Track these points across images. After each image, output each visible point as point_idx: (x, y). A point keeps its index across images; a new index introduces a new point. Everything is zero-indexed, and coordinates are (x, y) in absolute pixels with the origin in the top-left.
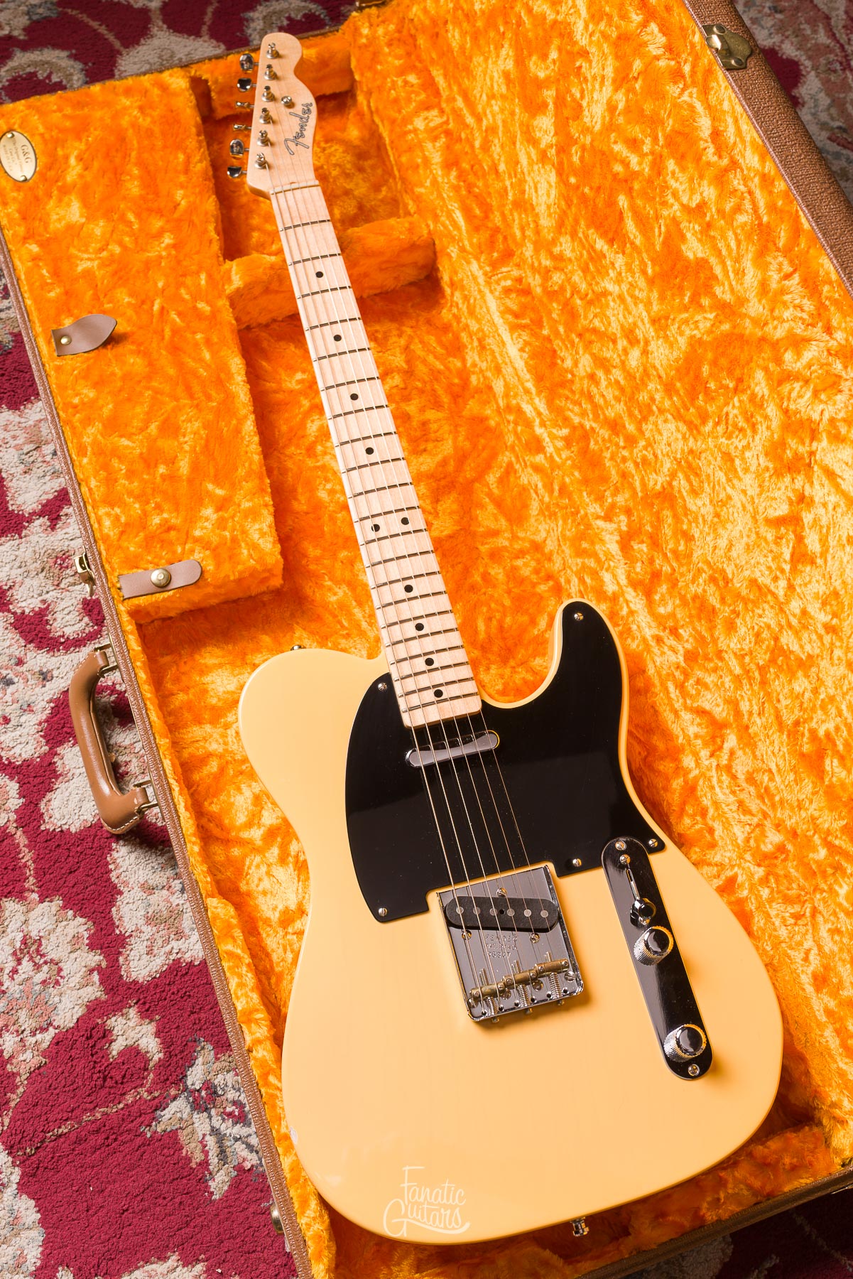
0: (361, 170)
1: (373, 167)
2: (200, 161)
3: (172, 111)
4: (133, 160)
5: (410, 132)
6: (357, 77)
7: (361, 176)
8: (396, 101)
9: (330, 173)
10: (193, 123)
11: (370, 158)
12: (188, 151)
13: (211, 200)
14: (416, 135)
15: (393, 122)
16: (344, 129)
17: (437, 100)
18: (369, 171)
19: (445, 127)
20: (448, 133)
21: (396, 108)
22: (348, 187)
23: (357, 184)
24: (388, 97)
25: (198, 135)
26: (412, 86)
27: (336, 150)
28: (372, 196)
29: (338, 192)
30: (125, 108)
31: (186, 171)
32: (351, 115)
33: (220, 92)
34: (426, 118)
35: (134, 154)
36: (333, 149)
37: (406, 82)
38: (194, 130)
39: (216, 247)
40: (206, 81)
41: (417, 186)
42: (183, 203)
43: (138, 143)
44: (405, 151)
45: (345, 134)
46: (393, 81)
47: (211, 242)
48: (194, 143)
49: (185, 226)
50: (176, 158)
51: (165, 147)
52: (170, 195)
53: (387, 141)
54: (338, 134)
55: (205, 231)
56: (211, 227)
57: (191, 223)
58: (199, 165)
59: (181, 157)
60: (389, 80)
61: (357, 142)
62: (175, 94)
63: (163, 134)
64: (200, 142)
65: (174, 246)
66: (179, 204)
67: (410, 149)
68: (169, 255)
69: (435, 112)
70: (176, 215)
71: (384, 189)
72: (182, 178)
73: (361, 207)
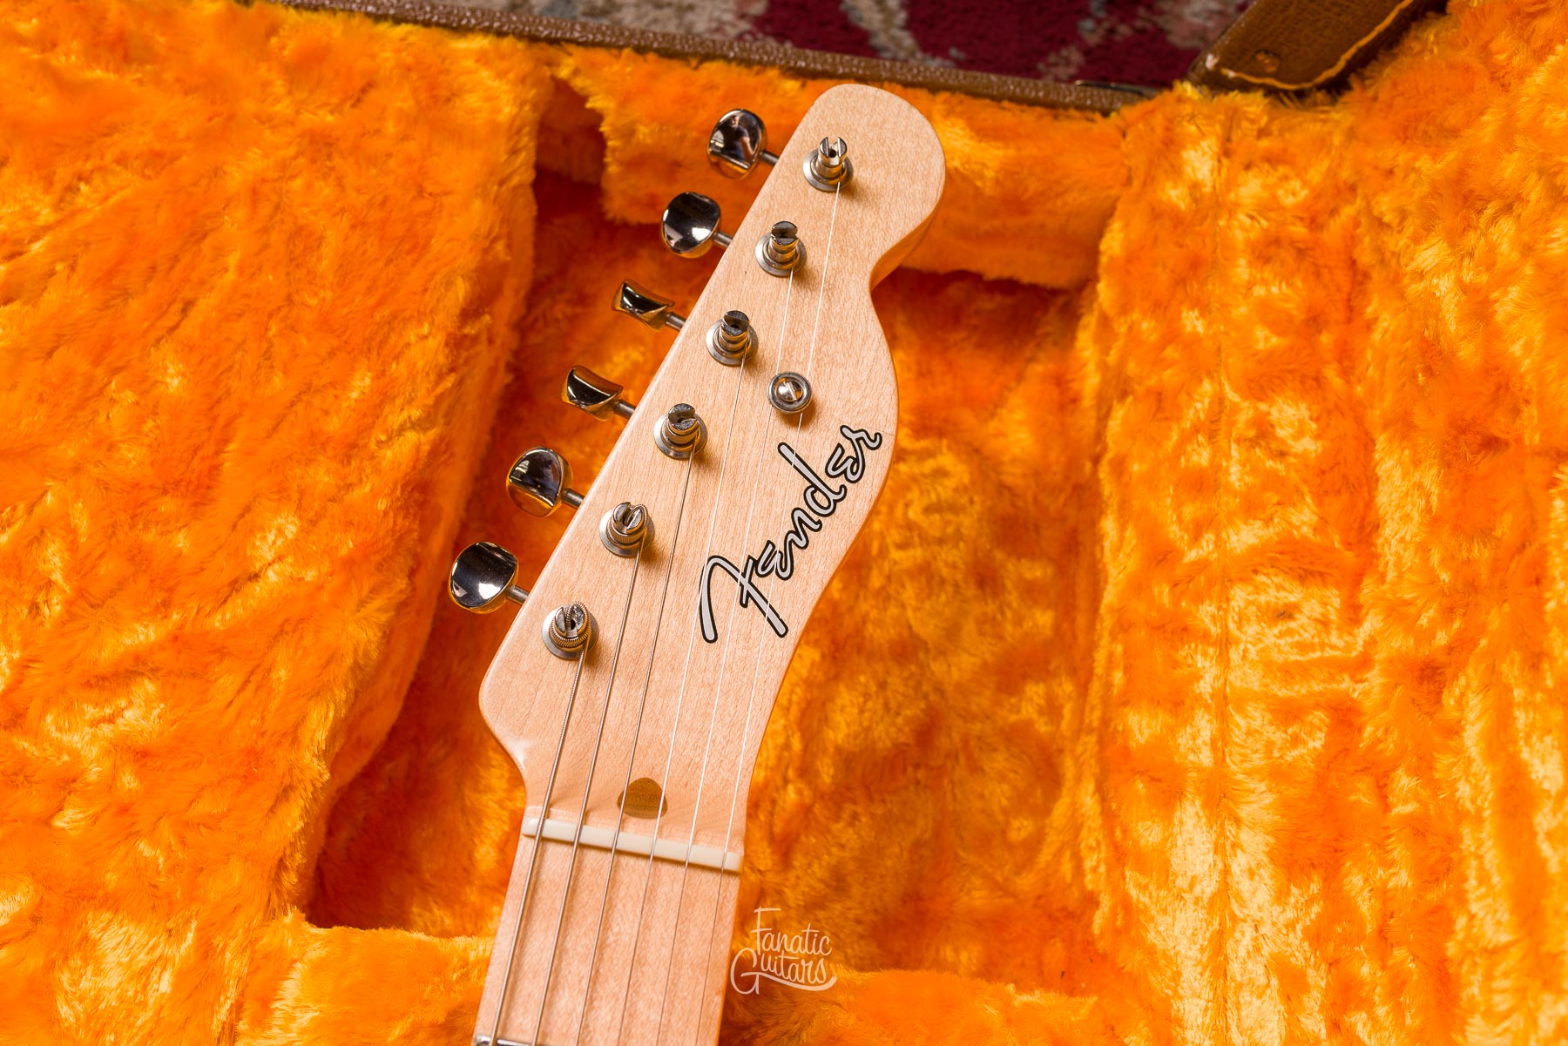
0: (985, 579)
1: (1031, 591)
2: (420, 425)
3: (421, 191)
4: (190, 328)
5: (1205, 637)
6: (1105, 292)
7: (977, 609)
8: (1202, 484)
9: (883, 552)
10: (467, 260)
11: (1032, 556)
12: (398, 369)
13: (378, 602)
14: (1223, 660)
15: (1160, 556)
16: (990, 407)
17: (1349, 556)
18: (1013, 598)
19: (1346, 684)
20: (1344, 716)
21: (1189, 511)
22: (918, 628)
23: (952, 633)
24: (1180, 450)
25: (469, 313)
26: (1282, 454)
27: (940, 473)
28: (982, 701)
29: (880, 634)
30: (266, 120)
31: (351, 449)
32: (1038, 369)
33: (636, 163)
34: (1285, 613)
35: (207, 305)
36: (930, 465)
37: (1263, 431)
38: (461, 291)
39: (293, 820)
40: (598, 117)
41: (1142, 865)
42: (271, 575)
43: (241, 269)
44: (1156, 702)
45: (993, 425)
46: (1219, 400)
47: (285, 793)
48: (436, 342)
49: (227, 681)
50: (339, 384)
51: (325, 323)
52: (245, 520)
53: (1110, 596)
54: (967, 417)
55: (292, 736)
56: (319, 725)
57: (257, 675)
58: (411, 436)
59: (362, 383)
60: (1207, 387)
61: (1013, 476)
62: (458, 135)
63: (346, 269)
64: (457, 343)
65: (142, 756)
66: (255, 577)
67: (1178, 703)
68: (110, 783)
69: (1327, 601)
70: (217, 622)
71: (1035, 691)
72: (322, 476)
73: (926, 732)
